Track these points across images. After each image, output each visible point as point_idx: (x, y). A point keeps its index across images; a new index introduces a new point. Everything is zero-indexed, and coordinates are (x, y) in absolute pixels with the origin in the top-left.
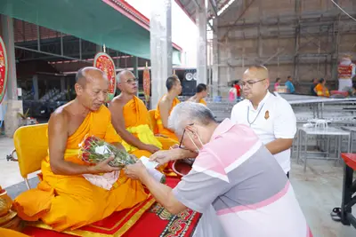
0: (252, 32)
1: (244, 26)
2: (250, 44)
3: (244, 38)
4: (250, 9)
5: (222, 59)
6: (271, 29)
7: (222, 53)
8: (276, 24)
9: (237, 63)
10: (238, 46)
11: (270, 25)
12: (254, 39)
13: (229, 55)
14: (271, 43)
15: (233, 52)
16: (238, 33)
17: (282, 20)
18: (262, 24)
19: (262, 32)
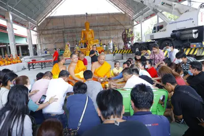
0: (51, 32)
1: (48, 30)
2: (50, 36)
3: (48, 34)
4: (49, 24)
5: (41, 41)
6: (57, 31)
8: (58, 29)
9: (46, 42)
10: (46, 36)
11: (56, 29)
13: (44, 40)
14: (57, 35)
15: (45, 39)
16: (46, 32)
18: (53, 29)
19: (54, 32)
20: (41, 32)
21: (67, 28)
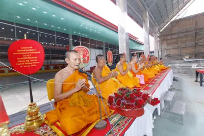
0: (175, 36)
1: (172, 34)
2: (174, 40)
3: (172, 39)
4: (175, 28)
5: (163, 47)
6: (185, 34)
7: (163, 45)
8: (186, 32)
9: (169, 48)
10: (169, 42)
12: (176, 38)
13: (166, 46)
15: (167, 44)
16: (169, 37)
17: (188, 30)
18: (180, 33)
19: (180, 36)
20: (164, 38)
21: (200, 29)
